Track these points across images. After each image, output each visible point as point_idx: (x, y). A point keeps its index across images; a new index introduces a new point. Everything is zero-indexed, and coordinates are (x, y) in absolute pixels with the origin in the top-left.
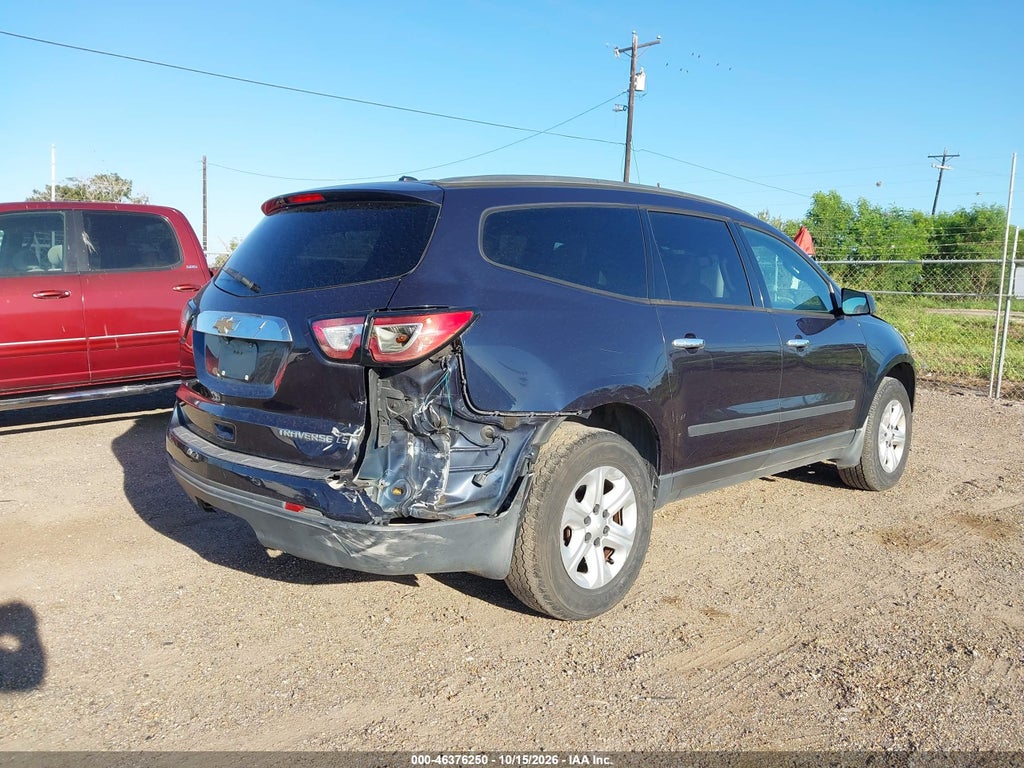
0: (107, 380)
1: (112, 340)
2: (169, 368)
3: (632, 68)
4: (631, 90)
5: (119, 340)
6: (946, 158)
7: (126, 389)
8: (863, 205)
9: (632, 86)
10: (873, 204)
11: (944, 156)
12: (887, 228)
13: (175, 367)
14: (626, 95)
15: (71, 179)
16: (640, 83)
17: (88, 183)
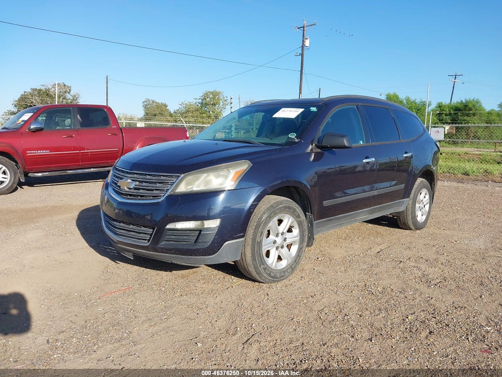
0: (86, 166)
1: (88, 152)
2: (107, 163)
3: (303, 36)
4: (303, 46)
5: (90, 152)
6: (457, 76)
7: (92, 170)
8: (408, 99)
9: (303, 44)
10: (412, 99)
11: (456, 76)
12: (418, 110)
13: (109, 162)
14: (301, 49)
15: (43, 85)
16: (307, 43)
17: (51, 87)
